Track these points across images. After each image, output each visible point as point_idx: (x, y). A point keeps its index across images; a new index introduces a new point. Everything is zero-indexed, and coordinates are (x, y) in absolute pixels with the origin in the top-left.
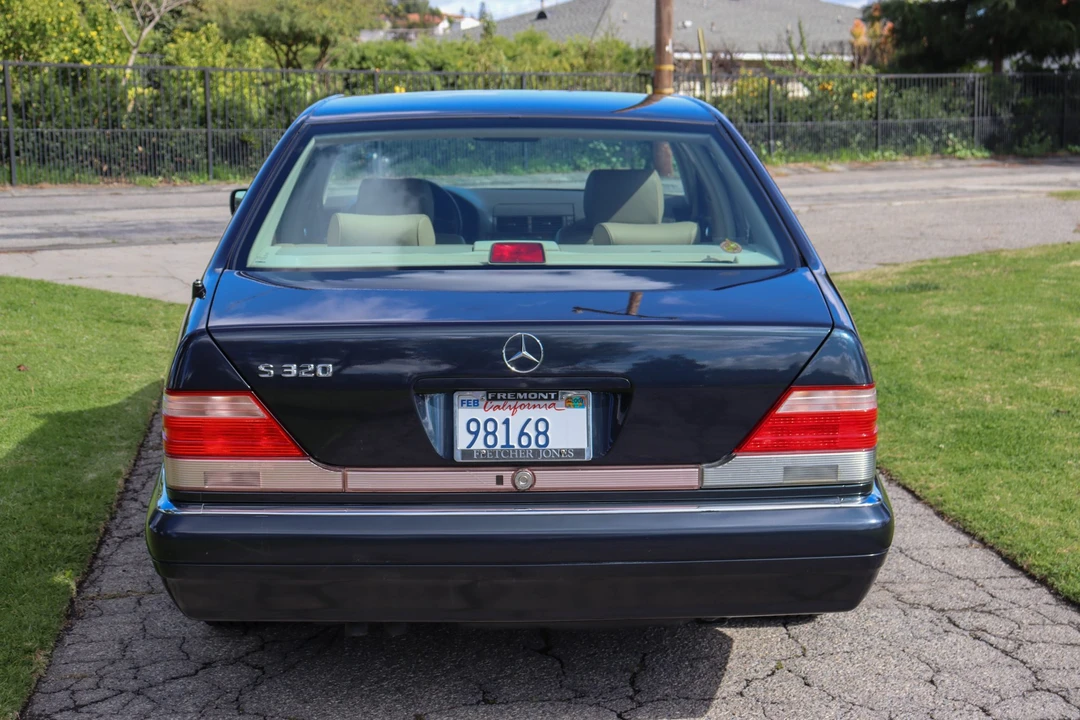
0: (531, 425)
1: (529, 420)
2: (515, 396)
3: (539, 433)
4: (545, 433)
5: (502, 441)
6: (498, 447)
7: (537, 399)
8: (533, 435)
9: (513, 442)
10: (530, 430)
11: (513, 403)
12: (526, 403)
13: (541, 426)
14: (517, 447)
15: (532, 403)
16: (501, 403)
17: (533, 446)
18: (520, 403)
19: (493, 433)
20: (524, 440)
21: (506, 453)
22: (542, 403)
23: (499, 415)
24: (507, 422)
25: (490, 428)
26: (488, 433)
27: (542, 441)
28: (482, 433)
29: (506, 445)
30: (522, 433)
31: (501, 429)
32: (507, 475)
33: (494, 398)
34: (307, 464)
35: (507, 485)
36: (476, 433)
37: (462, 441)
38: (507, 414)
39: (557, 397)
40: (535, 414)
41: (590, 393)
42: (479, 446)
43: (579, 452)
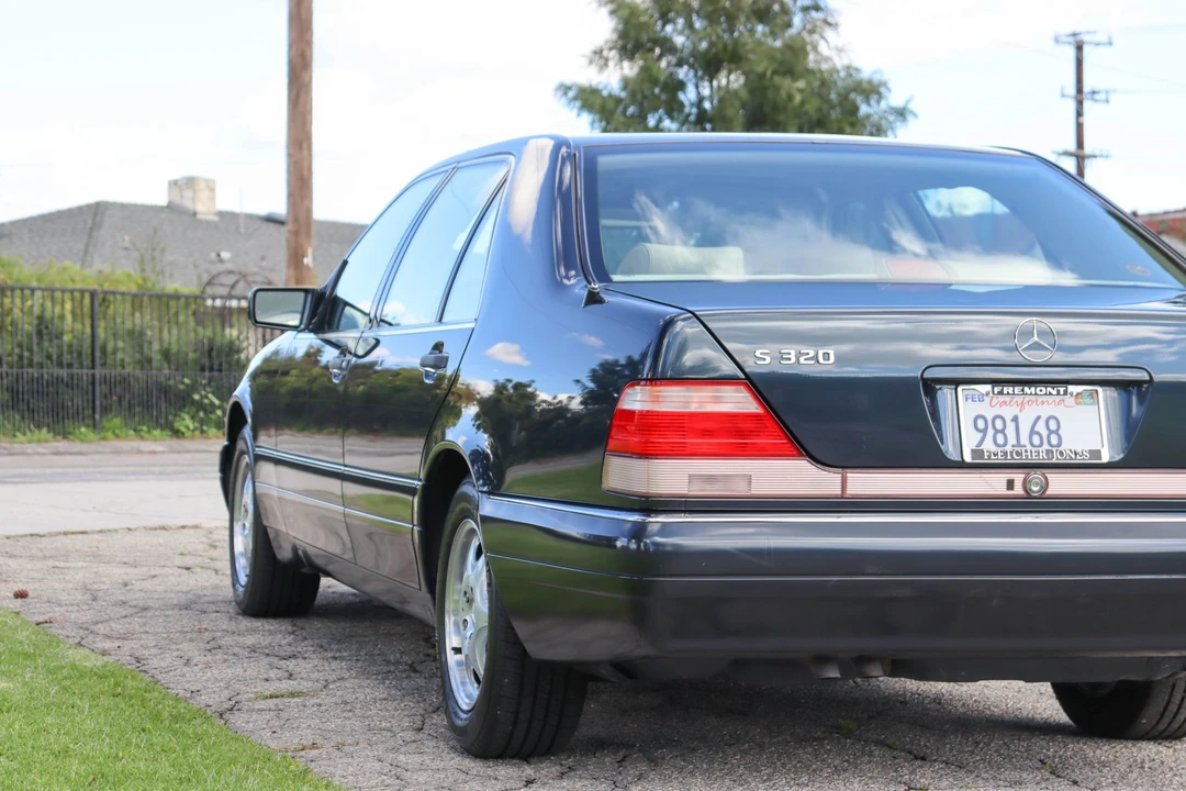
0: (1042, 422)
1: (1039, 418)
2: (1023, 390)
3: (1051, 432)
4: (1056, 432)
5: (1012, 440)
6: (1008, 448)
7: (1046, 394)
8: (1045, 433)
9: (1024, 440)
10: (1041, 427)
11: (1020, 399)
12: (1033, 398)
13: (1053, 425)
14: (1029, 447)
15: (1040, 399)
16: (1007, 399)
17: (1046, 446)
18: (1027, 398)
19: (1003, 431)
20: (1036, 440)
21: (1018, 454)
22: (1050, 399)
23: (1008, 412)
24: (1015, 419)
25: (999, 425)
26: (997, 431)
27: (1054, 440)
28: (990, 432)
29: (1019, 444)
30: (1033, 432)
31: (1011, 427)
32: (1018, 477)
33: (1001, 393)
34: (804, 465)
35: (1018, 490)
36: (984, 431)
37: (970, 441)
38: (1015, 410)
39: (1066, 393)
40: (1045, 411)
41: (1100, 389)
42: (988, 446)
43: (1096, 454)
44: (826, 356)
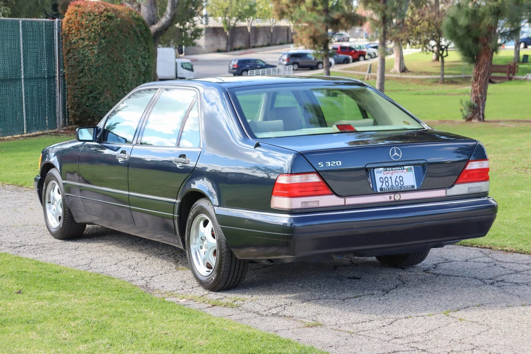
0: (398, 178)
2: (392, 169)
4: (402, 181)
5: (390, 184)
6: (390, 186)
8: (399, 181)
9: (394, 184)
10: (398, 180)
11: (391, 171)
12: (395, 171)
13: (401, 179)
14: (395, 186)
15: (397, 171)
16: (388, 172)
17: (400, 185)
18: (393, 171)
19: (388, 182)
20: (397, 184)
21: (392, 188)
22: (400, 171)
23: (389, 176)
24: (391, 178)
25: (386, 179)
26: (386, 182)
27: (402, 184)
28: (384, 182)
29: (392, 186)
30: (396, 181)
31: (390, 180)
32: (392, 196)
33: (386, 170)
34: (334, 197)
35: (392, 199)
36: (383, 182)
37: (379, 185)
38: (390, 175)
39: (404, 169)
40: (398, 175)
41: (412, 167)
42: (384, 186)
43: (413, 187)
44: (339, 163)
